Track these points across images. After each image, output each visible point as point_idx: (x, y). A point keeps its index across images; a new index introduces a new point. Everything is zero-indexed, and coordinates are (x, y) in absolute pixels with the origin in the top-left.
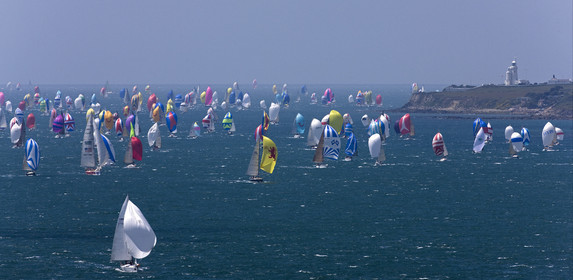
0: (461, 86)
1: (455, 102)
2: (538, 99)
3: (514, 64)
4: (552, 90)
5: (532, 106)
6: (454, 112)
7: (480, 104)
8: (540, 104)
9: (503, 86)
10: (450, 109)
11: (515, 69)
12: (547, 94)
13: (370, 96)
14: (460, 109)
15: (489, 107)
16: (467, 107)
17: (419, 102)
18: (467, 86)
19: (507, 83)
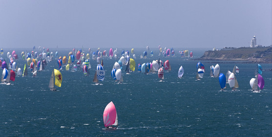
0: (230, 48)
1: (223, 55)
2: (261, 54)
3: (254, 37)
4: (268, 49)
5: (258, 57)
6: (222, 60)
7: (235, 56)
8: (262, 56)
9: (250, 48)
10: (221, 58)
11: (255, 40)
12: (266, 51)
13: (187, 53)
14: (225, 59)
15: (239, 58)
16: (228, 57)
17: (208, 55)
18: (232, 48)
19: (251, 46)
